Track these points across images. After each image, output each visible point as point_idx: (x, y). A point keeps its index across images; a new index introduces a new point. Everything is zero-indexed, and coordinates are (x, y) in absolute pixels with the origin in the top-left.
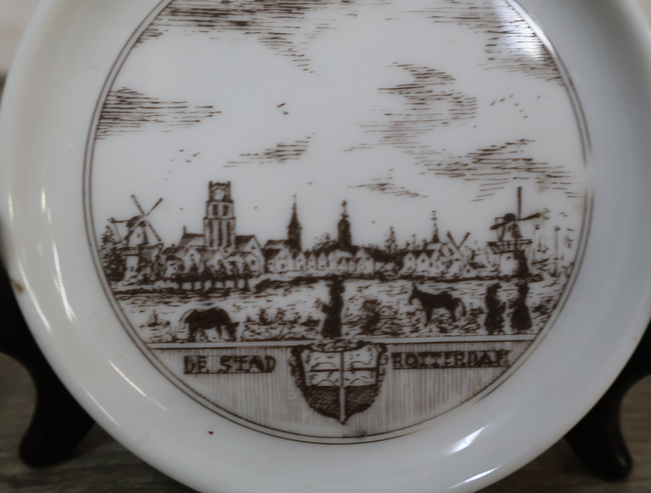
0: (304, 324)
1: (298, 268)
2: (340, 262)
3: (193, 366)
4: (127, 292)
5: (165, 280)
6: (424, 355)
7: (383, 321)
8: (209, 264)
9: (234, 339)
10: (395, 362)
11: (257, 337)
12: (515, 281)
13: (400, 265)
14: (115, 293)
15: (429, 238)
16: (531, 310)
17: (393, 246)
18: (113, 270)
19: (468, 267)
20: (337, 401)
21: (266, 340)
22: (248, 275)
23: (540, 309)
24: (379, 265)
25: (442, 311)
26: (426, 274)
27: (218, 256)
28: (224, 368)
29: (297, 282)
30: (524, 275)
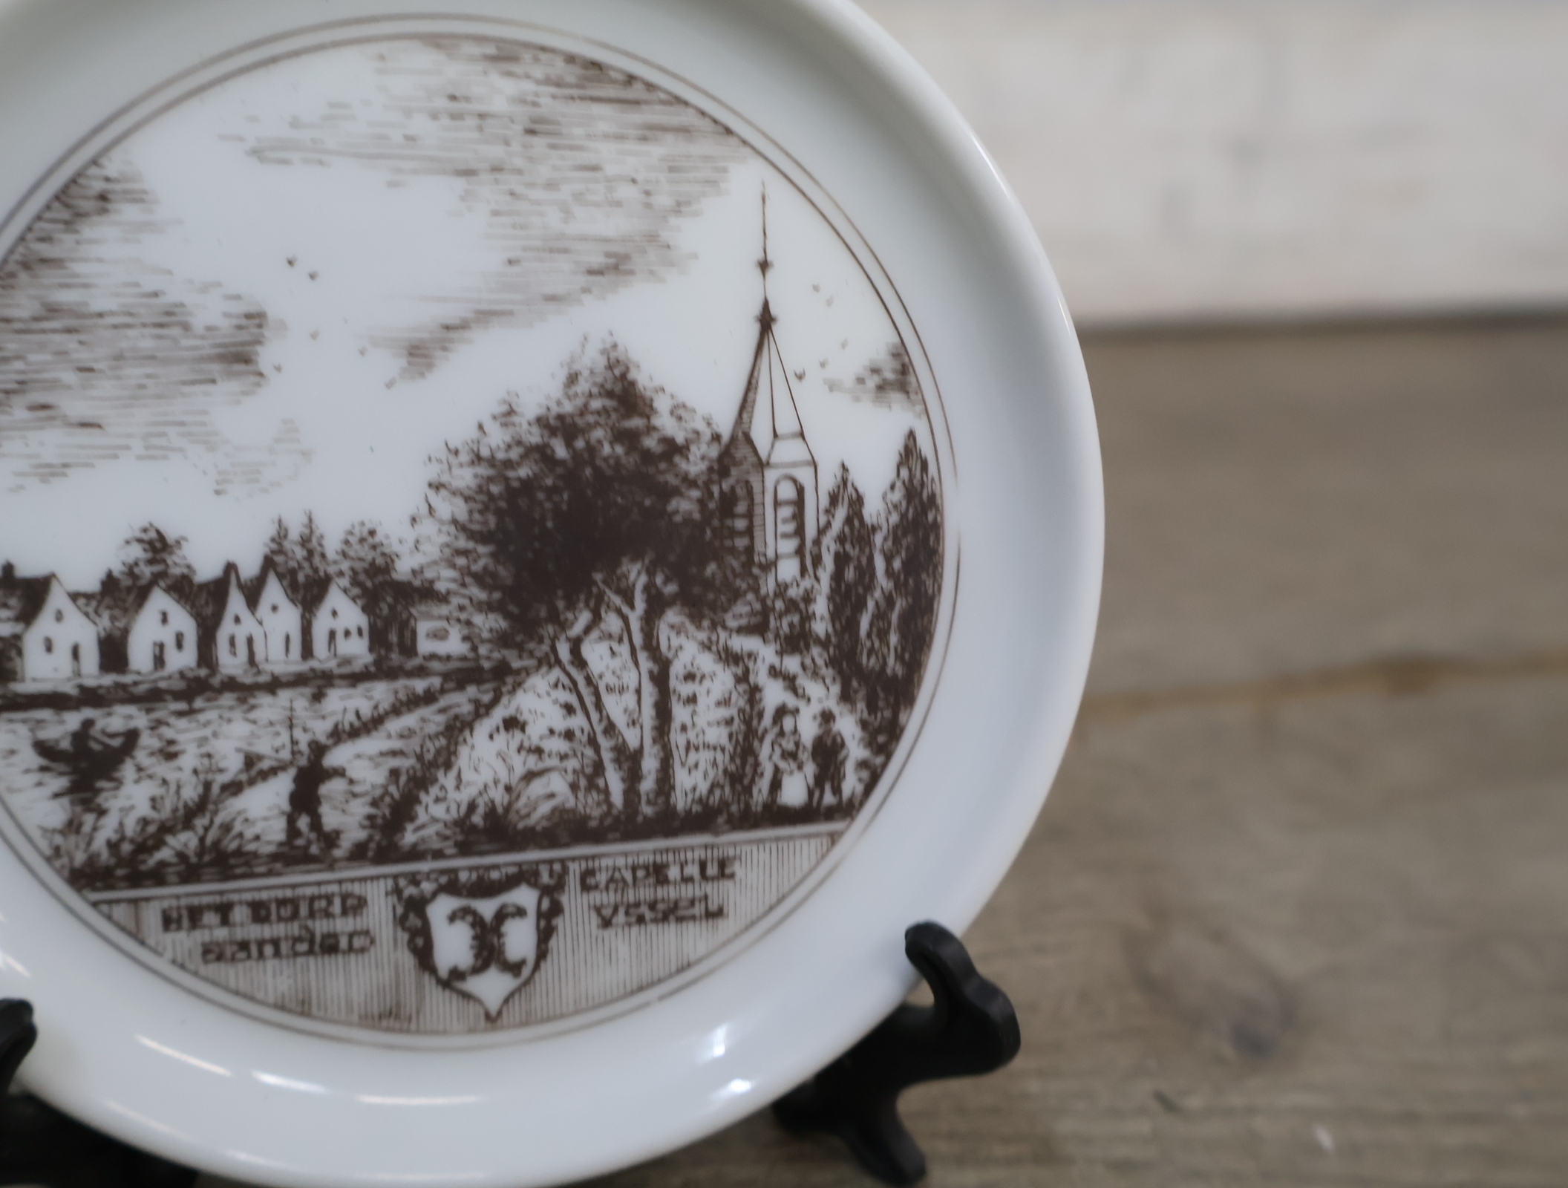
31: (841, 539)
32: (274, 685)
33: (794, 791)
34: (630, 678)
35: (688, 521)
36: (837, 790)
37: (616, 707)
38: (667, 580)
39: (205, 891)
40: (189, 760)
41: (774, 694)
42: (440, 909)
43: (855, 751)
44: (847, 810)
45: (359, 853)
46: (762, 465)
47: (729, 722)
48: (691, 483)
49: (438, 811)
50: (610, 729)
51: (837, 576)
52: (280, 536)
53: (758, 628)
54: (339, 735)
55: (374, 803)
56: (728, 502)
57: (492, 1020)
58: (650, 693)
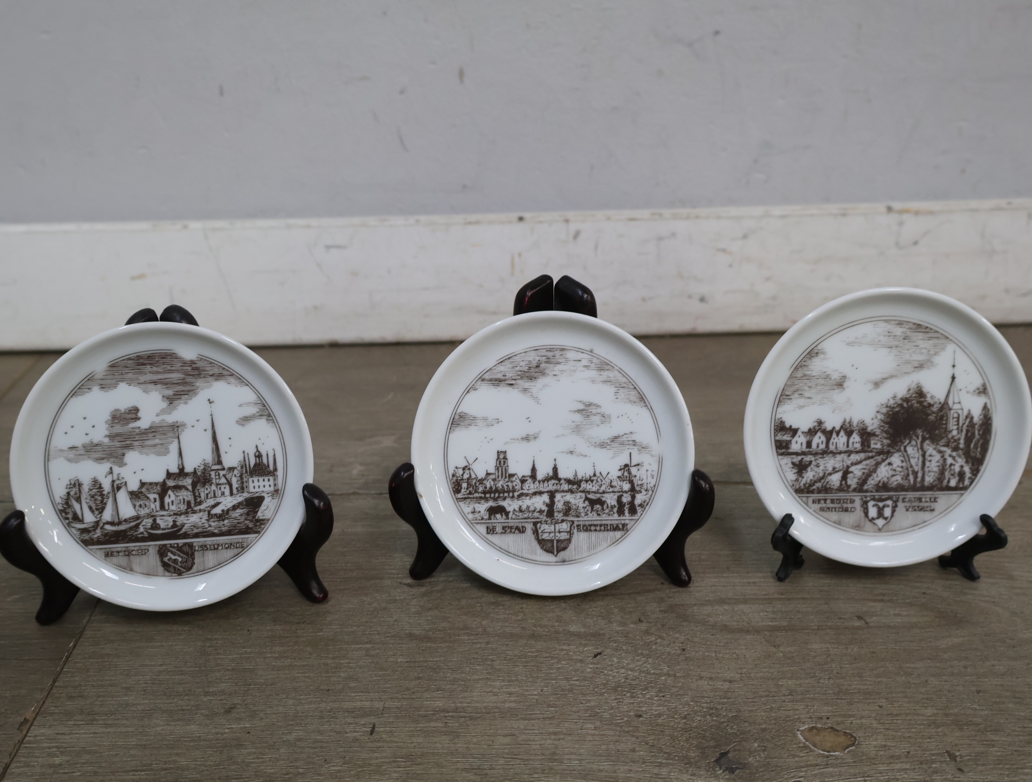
0: (538, 512)
1: (536, 487)
2: (553, 485)
3: (490, 530)
4: (462, 498)
5: (478, 493)
6: (591, 525)
7: (572, 511)
8: (497, 486)
9: (508, 519)
10: (578, 529)
11: (518, 517)
12: (629, 493)
13: (580, 486)
14: (457, 499)
15: (592, 475)
16: (637, 506)
17: (576, 478)
18: (456, 489)
19: (609, 487)
20: (553, 546)
21: (522, 519)
22: (514, 491)
23: (641, 505)
24: (570, 486)
25: (598, 506)
26: (591, 490)
27: (501, 483)
28: (504, 531)
29: (535, 494)
30: (633, 491)
31: (968, 426)
32: (840, 453)
33: (953, 483)
34: (917, 455)
35: (932, 421)
36: (963, 484)
37: (913, 462)
38: (927, 434)
39: (822, 496)
40: (822, 468)
41: (950, 461)
42: (871, 503)
43: (968, 474)
44: (965, 488)
45: (855, 490)
46: (950, 409)
47: (939, 466)
48: (934, 413)
49: (872, 482)
50: (911, 466)
51: (966, 435)
52: (845, 421)
53: (947, 445)
54: (853, 464)
55: (859, 479)
56: (942, 418)
57: (880, 530)
58: (921, 459)
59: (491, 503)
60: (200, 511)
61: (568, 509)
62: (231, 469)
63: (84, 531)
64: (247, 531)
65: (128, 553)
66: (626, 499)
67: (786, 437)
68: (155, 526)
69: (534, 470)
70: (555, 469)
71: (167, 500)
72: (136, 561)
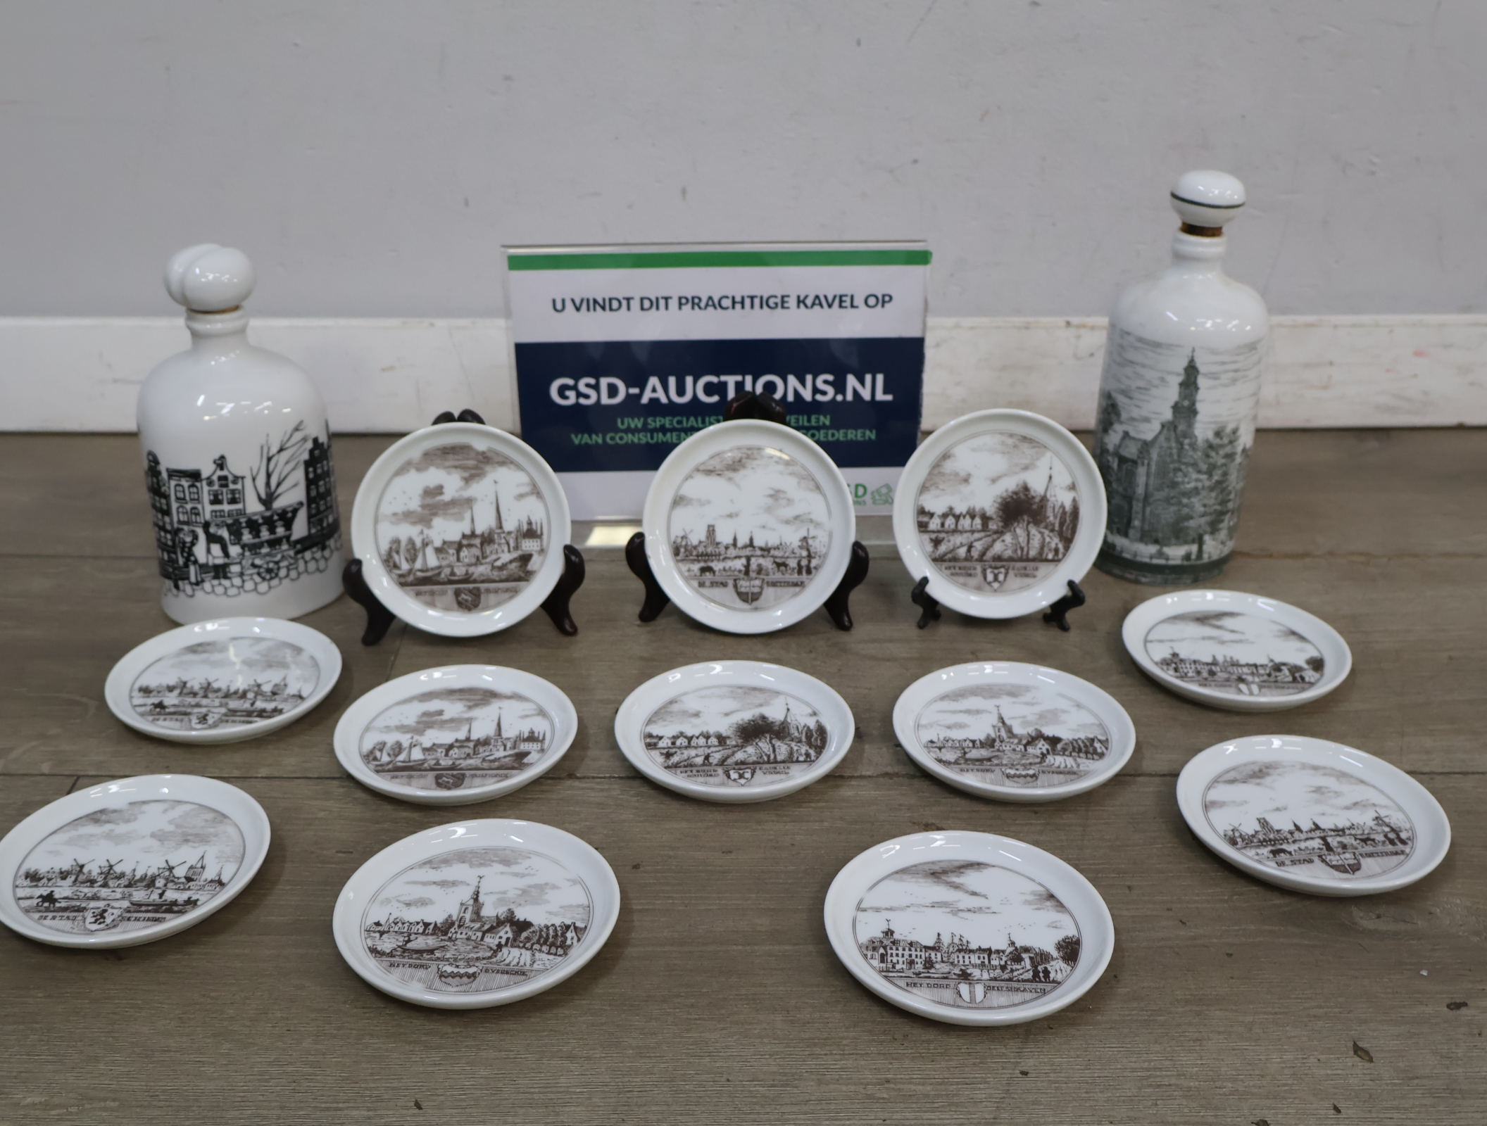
0: (738, 571)
1: (736, 553)
2: (750, 551)
3: (701, 585)
4: (680, 560)
5: (693, 556)
6: (777, 582)
7: (763, 571)
8: (707, 551)
9: (715, 576)
10: (767, 585)
11: (722, 575)
12: (807, 558)
13: (769, 552)
14: (676, 560)
15: (779, 544)
16: (812, 568)
17: (767, 546)
18: (676, 553)
19: (791, 554)
20: (748, 597)
21: (725, 576)
22: (720, 555)
23: (816, 568)
24: (762, 553)
25: (783, 568)
26: (778, 556)
27: (710, 549)
28: (711, 586)
29: (735, 557)
30: (810, 557)
31: (1061, 514)
32: (966, 532)
33: (1050, 556)
34: (1023, 535)
35: (1035, 509)
36: (1058, 557)
37: (1021, 539)
38: (1031, 519)
39: (952, 564)
40: (952, 543)
41: (1048, 539)
42: (989, 571)
43: (1061, 550)
44: (1059, 561)
45: (977, 560)
46: (1048, 501)
47: (1040, 544)
48: (1036, 503)
49: (990, 554)
50: (1019, 543)
51: (1060, 520)
52: (969, 508)
53: (1046, 527)
54: (976, 540)
55: (980, 552)
56: (1042, 507)
57: (995, 591)
58: (1026, 538)
59: (702, 564)
60: (486, 563)
61: (760, 570)
62: (509, 533)
63: (401, 576)
64: (519, 579)
65: (432, 593)
66: (804, 563)
67: (925, 519)
68: (453, 574)
69: (735, 540)
70: (751, 540)
71: (462, 554)
72: (438, 599)
